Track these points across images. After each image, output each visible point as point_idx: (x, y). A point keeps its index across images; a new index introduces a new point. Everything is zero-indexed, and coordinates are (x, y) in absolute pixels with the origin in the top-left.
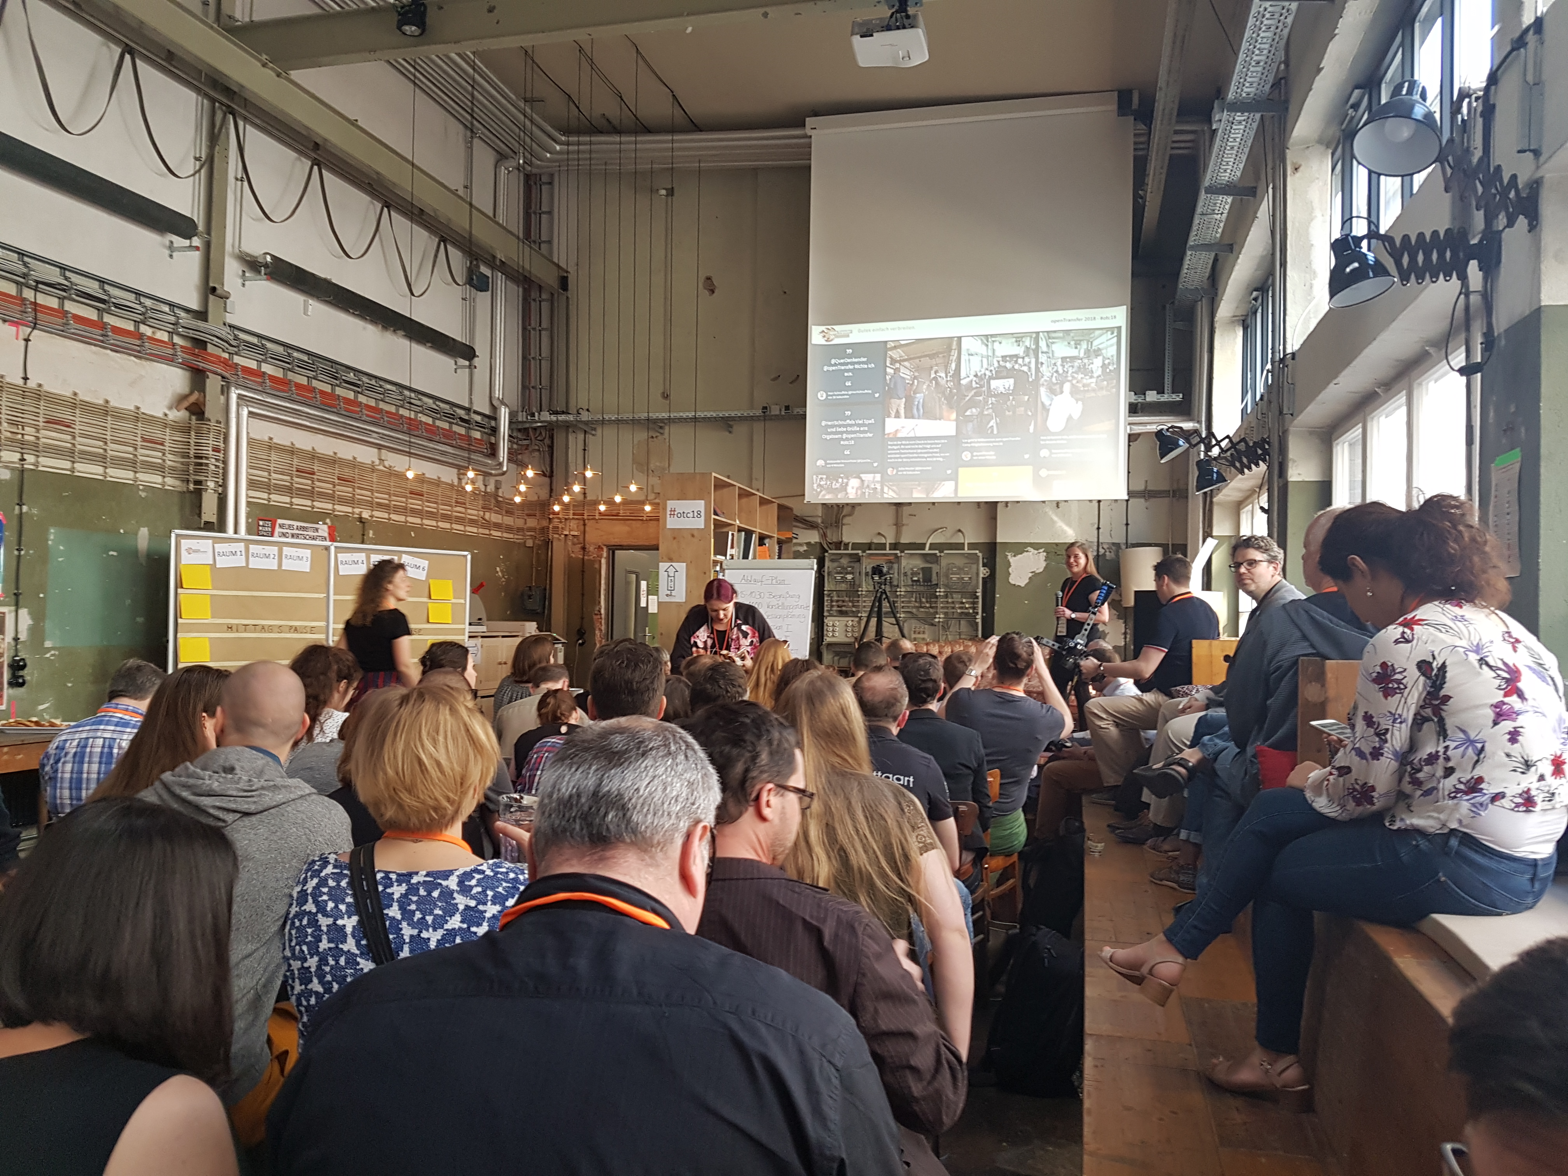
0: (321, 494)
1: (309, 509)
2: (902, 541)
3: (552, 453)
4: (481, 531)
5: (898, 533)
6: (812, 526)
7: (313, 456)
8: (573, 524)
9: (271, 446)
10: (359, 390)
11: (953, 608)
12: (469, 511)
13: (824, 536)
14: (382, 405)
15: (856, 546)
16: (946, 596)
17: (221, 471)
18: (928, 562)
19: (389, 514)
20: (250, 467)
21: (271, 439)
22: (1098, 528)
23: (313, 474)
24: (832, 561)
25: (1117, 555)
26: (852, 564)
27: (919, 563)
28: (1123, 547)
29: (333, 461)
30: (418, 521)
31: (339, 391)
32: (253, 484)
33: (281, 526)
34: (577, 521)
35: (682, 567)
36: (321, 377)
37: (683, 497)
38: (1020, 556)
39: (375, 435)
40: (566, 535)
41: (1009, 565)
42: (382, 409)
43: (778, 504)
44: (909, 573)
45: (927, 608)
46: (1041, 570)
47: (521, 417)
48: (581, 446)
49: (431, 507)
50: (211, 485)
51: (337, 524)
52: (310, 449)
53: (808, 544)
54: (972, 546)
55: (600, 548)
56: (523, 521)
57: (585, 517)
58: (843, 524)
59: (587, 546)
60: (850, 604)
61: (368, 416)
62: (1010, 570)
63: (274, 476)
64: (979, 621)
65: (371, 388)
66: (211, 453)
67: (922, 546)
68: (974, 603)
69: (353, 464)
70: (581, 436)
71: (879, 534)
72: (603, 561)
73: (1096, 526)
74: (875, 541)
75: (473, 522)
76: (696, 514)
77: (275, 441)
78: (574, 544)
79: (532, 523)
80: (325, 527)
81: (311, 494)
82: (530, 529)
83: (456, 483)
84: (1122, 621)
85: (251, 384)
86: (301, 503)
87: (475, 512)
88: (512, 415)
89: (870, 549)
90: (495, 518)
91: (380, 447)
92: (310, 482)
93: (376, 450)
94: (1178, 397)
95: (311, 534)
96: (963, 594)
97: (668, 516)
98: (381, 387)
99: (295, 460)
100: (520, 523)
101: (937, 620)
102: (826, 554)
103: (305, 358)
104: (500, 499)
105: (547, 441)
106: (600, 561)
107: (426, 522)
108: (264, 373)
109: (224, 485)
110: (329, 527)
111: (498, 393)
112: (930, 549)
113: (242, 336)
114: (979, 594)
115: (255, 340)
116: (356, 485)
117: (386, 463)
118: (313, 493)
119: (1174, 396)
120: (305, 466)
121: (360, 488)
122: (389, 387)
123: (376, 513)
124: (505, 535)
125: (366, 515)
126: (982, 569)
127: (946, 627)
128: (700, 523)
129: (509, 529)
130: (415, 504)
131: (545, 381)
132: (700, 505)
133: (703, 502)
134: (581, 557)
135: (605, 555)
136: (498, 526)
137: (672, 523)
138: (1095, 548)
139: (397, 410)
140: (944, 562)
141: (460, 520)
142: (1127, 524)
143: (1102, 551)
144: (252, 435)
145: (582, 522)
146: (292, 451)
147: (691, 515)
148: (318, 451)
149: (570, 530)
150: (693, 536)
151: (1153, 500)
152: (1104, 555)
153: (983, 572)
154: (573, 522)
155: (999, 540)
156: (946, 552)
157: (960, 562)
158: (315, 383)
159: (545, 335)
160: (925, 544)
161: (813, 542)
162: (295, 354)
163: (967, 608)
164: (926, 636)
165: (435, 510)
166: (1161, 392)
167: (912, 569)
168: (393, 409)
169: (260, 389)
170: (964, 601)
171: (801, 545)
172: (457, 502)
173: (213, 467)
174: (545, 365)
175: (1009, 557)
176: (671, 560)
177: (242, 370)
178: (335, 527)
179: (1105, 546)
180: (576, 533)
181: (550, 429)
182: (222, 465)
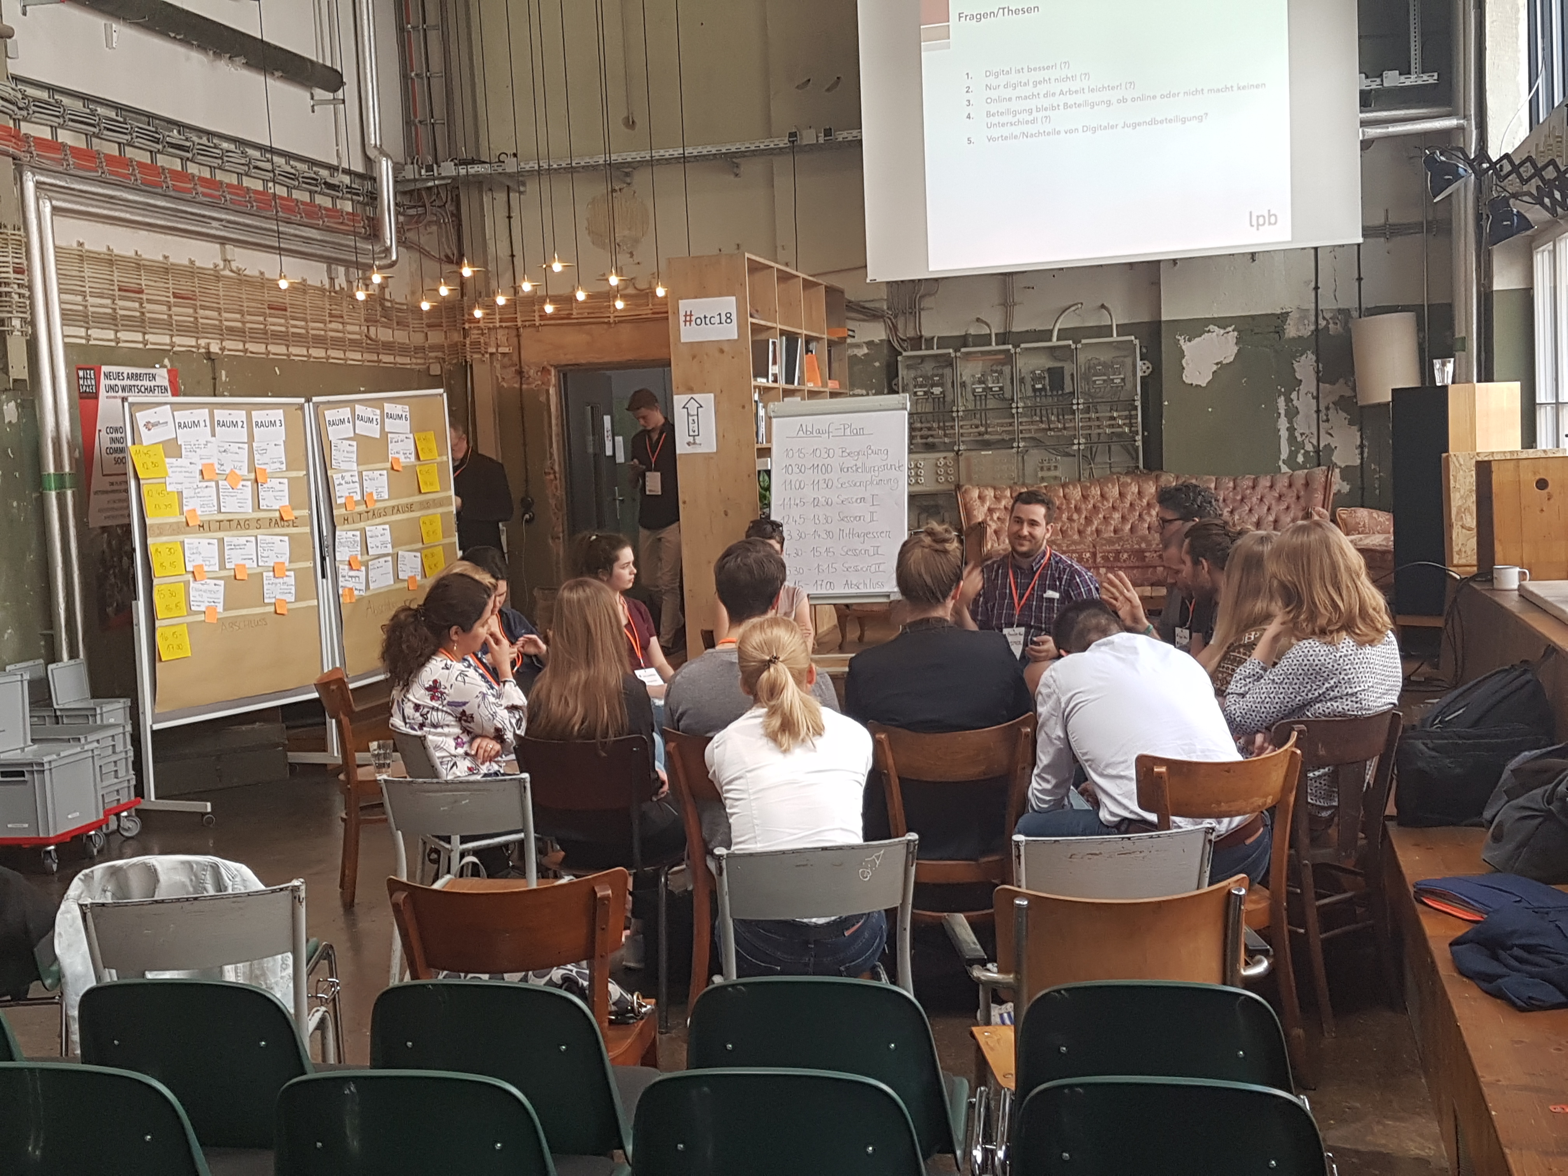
0: (155, 323)
1: (141, 346)
2: (1014, 330)
3: (460, 225)
4: (367, 356)
5: (1008, 317)
6: (874, 315)
7: (138, 265)
8: (501, 335)
9: (83, 256)
10: (190, 155)
11: (1099, 427)
12: (349, 328)
13: (894, 328)
14: (220, 176)
15: (944, 342)
16: (1087, 410)
17: (28, 302)
18: (1056, 359)
19: (244, 343)
20: (61, 291)
21: (81, 244)
22: (1316, 288)
23: (141, 292)
24: (908, 367)
25: (1348, 331)
26: (940, 372)
27: (1044, 362)
28: (1355, 314)
29: (165, 270)
30: (282, 349)
31: (162, 161)
32: (67, 317)
33: (108, 376)
34: (506, 331)
35: (707, 399)
36: (138, 142)
37: (702, 292)
38: (1197, 339)
39: (215, 224)
40: (491, 354)
41: (1182, 355)
42: (221, 183)
43: (826, 287)
44: (1028, 380)
45: (1060, 430)
46: (1231, 359)
47: (410, 172)
48: (502, 213)
49: (297, 327)
50: (16, 323)
51: (177, 365)
52: (131, 254)
53: (870, 344)
54: (1123, 329)
55: (545, 370)
56: (422, 335)
57: (519, 324)
58: (920, 310)
59: (525, 369)
60: (941, 432)
61: (204, 195)
62: (1184, 362)
63: (91, 300)
64: (1139, 443)
65: (204, 151)
66: (12, 275)
67: (1046, 335)
68: (1130, 417)
69: (192, 272)
70: (501, 197)
71: (978, 320)
72: (552, 391)
73: (1313, 285)
74: (972, 331)
75: (355, 344)
76: (724, 318)
77: (87, 247)
78: (504, 367)
79: (436, 337)
80: (164, 372)
81: (141, 324)
82: (433, 348)
83: (327, 286)
84: (1355, 428)
85: (47, 164)
86: (130, 338)
87: (357, 329)
88: (397, 169)
89: (965, 346)
90: (384, 334)
91: (223, 241)
92: (137, 305)
93: (218, 246)
94: (1430, 79)
95: (147, 383)
96: (1113, 405)
97: (682, 324)
98: (215, 147)
99: (116, 274)
100: (418, 339)
101: (1075, 447)
102: (899, 358)
103: (112, 114)
104: (388, 304)
105: (450, 207)
106: (548, 391)
107: (293, 350)
108: (63, 145)
109: (33, 323)
110: (169, 371)
111: (373, 139)
112: (1058, 340)
113: (31, 91)
114: (1138, 403)
115: (44, 95)
116: (198, 303)
117: (234, 265)
118: (143, 321)
119: (1425, 77)
120: (131, 281)
121: (203, 308)
122: (225, 145)
123: (228, 344)
124: (399, 360)
125: (215, 348)
126: (1139, 363)
127: (1089, 456)
128: (731, 332)
129: (404, 350)
130: (276, 324)
131: (439, 111)
132: (729, 303)
133: (734, 298)
134: (517, 386)
135: (553, 380)
136: (388, 347)
137: (688, 334)
138: (1313, 319)
139: (240, 181)
140: (1082, 358)
141: (338, 343)
142: (1360, 279)
143: (1323, 323)
144: (58, 243)
145: (514, 333)
146: (110, 260)
147: (716, 320)
148: (144, 256)
149: (498, 346)
150: (722, 351)
151: (1398, 239)
152: (1327, 327)
153: (1142, 368)
154: (500, 333)
155: (1164, 318)
156: (1084, 341)
157: (1105, 356)
158: (130, 152)
159: (434, 37)
160: (1051, 331)
161: (877, 340)
162: (100, 110)
163: (1119, 426)
164: (1057, 473)
165: (303, 331)
166: (1406, 71)
167: (1033, 372)
168: (233, 180)
169: (60, 169)
170: (1115, 414)
171: (858, 346)
172: (331, 315)
173: (16, 297)
174: (438, 85)
175: (1182, 342)
176: (691, 390)
177: (36, 144)
178: (176, 371)
179: (1328, 316)
180: (506, 350)
181: (454, 186)
182: (27, 294)
